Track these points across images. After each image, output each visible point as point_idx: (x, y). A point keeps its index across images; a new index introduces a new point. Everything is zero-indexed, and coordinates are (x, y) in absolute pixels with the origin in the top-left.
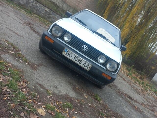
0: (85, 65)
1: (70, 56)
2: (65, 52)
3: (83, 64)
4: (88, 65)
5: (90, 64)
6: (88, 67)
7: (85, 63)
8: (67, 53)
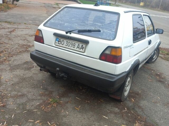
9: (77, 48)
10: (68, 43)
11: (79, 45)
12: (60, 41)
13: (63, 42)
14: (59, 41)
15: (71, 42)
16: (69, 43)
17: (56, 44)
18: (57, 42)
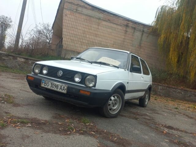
0: (61, 89)
1: (48, 85)
2: (43, 83)
3: (60, 88)
4: (64, 87)
5: (65, 86)
6: (64, 90)
7: (61, 86)
8: (45, 83)
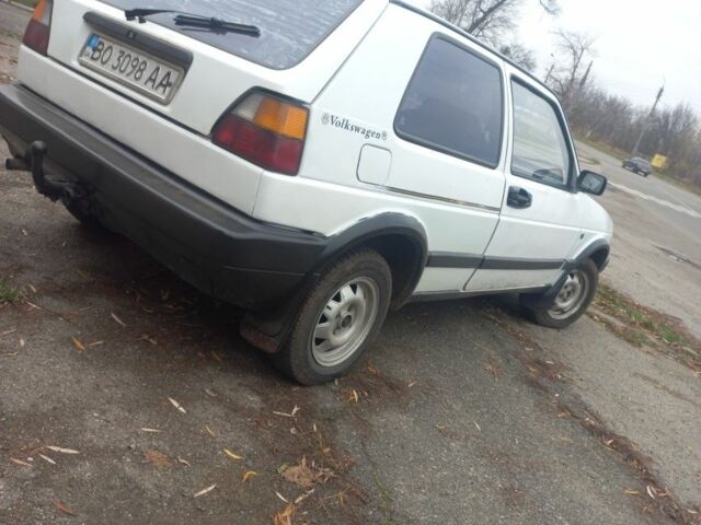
9: (146, 83)
10: (121, 60)
11: (158, 69)
12: (100, 47)
13: (109, 52)
14: (95, 49)
15: (133, 55)
16: (127, 59)
17: (84, 59)
18: (89, 50)
